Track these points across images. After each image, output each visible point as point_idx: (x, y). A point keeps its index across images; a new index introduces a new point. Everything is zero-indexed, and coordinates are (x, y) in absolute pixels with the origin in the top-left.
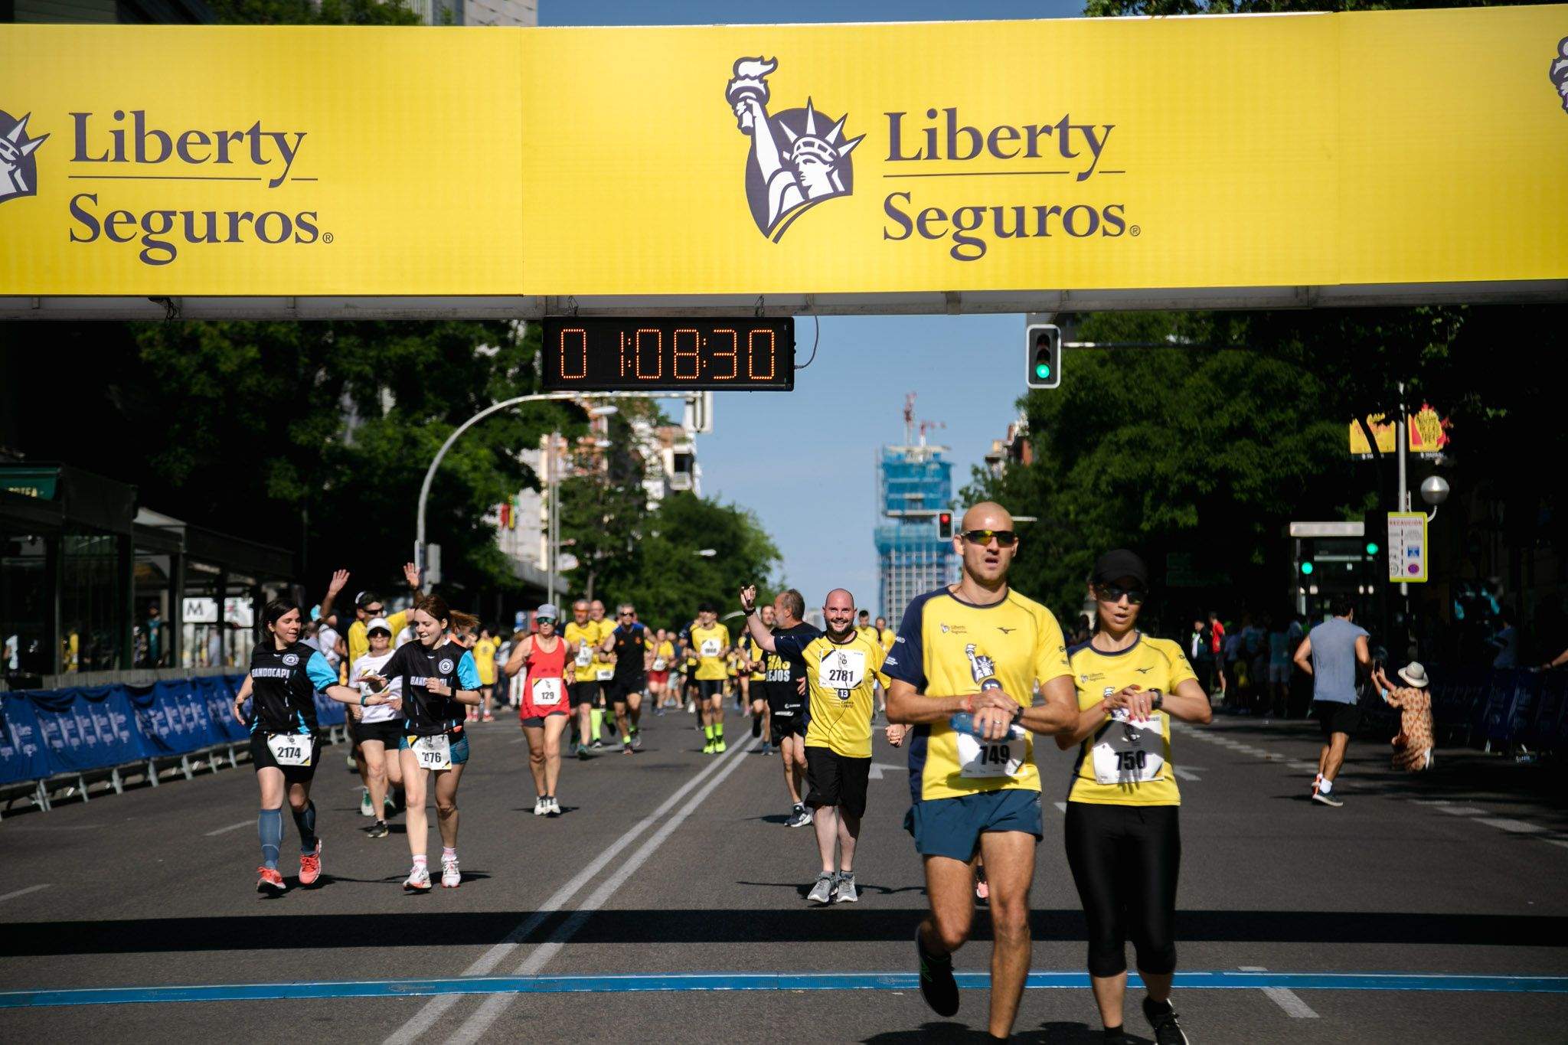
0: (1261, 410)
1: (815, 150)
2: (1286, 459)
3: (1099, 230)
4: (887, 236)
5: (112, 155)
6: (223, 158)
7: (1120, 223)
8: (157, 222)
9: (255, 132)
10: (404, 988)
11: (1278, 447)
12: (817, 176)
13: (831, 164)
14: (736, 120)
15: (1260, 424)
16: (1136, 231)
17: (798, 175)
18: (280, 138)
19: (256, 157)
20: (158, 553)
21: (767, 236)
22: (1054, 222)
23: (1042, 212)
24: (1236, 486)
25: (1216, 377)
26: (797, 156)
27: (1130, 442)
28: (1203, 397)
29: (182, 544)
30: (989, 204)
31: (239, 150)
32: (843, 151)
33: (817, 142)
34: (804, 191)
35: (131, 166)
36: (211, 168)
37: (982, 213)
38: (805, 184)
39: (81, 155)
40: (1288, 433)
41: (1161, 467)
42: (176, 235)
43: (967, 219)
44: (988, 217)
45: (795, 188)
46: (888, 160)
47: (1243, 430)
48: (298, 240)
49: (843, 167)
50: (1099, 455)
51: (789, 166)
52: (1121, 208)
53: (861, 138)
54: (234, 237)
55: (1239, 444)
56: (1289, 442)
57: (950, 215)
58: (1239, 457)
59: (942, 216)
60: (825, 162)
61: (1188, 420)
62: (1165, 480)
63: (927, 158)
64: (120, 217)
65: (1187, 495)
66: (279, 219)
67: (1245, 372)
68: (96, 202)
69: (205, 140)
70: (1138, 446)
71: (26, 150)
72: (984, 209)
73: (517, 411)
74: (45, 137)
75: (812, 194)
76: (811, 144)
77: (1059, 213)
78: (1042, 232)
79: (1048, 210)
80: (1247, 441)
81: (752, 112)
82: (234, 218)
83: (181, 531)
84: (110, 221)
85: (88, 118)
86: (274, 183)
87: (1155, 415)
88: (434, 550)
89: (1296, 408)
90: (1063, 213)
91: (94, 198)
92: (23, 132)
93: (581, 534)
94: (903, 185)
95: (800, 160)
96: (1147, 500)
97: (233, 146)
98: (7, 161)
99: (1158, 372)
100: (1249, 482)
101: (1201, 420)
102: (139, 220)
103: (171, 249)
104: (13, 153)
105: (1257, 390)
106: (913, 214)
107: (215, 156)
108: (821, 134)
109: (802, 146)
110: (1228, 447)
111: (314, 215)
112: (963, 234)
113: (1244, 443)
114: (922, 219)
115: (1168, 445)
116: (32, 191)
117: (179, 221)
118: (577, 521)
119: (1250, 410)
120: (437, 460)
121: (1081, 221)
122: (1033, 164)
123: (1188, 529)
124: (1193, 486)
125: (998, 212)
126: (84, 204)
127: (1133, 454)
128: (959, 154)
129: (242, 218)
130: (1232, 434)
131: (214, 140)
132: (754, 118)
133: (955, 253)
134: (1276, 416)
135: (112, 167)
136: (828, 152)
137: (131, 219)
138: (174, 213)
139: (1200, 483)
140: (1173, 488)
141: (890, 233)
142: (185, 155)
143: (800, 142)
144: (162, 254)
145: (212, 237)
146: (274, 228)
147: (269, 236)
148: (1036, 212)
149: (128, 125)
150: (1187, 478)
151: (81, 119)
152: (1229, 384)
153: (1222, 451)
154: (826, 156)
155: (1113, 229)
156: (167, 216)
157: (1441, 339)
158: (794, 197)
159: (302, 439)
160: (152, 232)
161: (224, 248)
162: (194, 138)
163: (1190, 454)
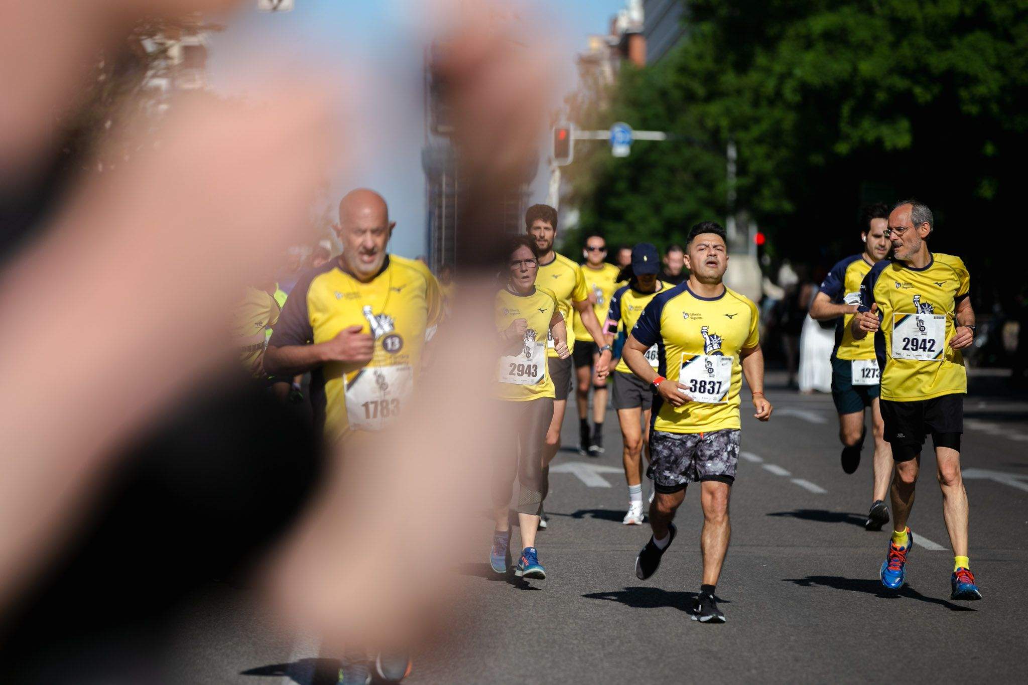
24: (964, 94)
27: (828, 36)
41: (866, 68)
47: (977, 19)
55: (970, 38)
58: (971, 56)
62: (871, 85)
65: (899, 105)
70: (835, 40)
96: (846, 110)
100: (982, 90)
101: (921, 4)
113: (979, 37)
115: (874, 39)
123: (897, 152)
124: (908, 95)
130: (962, 26)
139: (918, 90)
140: (881, 96)
150: (901, 83)
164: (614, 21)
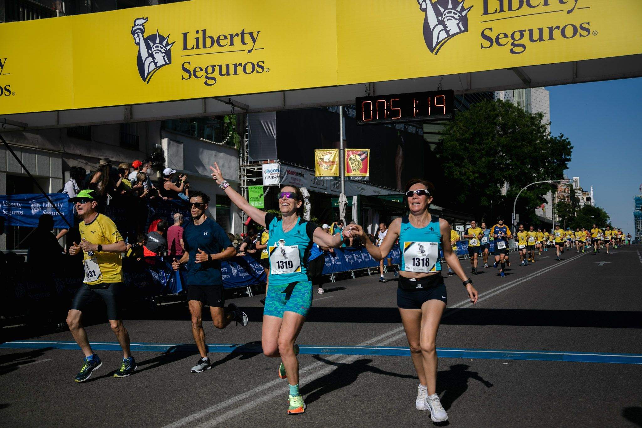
1: (452, 14)
3: (578, 34)
4: (482, 47)
5: (195, 47)
6: (232, 44)
7: (588, 31)
8: (210, 70)
9: (243, 33)
12: (453, 26)
13: (458, 20)
14: (419, 6)
16: (595, 33)
17: (445, 26)
18: (251, 34)
19: (243, 43)
21: (432, 52)
22: (557, 33)
23: (551, 29)
26: (444, 18)
29: (442, 213)
30: (527, 28)
31: (237, 40)
32: (464, 14)
33: (453, 11)
34: (447, 32)
35: (201, 50)
36: (228, 48)
37: (524, 33)
38: (448, 29)
39: (185, 48)
42: (216, 74)
43: (517, 36)
44: (527, 34)
45: (444, 31)
46: (484, 14)
48: (257, 72)
49: (464, 20)
51: (441, 22)
52: (588, 24)
53: (471, 7)
54: (236, 73)
57: (509, 36)
59: (506, 36)
60: (456, 19)
63: (499, 12)
64: (198, 69)
66: (251, 65)
68: (190, 64)
69: (226, 38)
71: (168, 48)
72: (525, 31)
74: (174, 43)
75: (451, 33)
76: (450, 12)
77: (559, 29)
78: (551, 38)
79: (554, 28)
81: (425, 2)
82: (235, 66)
83: (442, 210)
84: (195, 71)
85: (188, 34)
86: (249, 51)
88: (517, 215)
90: (561, 29)
91: (189, 63)
92: (167, 43)
94: (488, 25)
95: (445, 19)
97: (235, 39)
98: (162, 53)
102: (204, 69)
103: (214, 79)
104: (164, 50)
106: (493, 36)
107: (229, 44)
108: (454, 8)
109: (446, 13)
111: (263, 62)
112: (515, 42)
114: (497, 38)
116: (170, 63)
117: (217, 69)
120: (518, 196)
121: (569, 31)
122: (547, 8)
125: (531, 31)
126: (187, 66)
128: (513, 9)
129: (239, 65)
131: (229, 37)
132: (426, 4)
133: (512, 51)
135: (196, 51)
136: (457, 15)
137: (201, 70)
138: (215, 66)
141: (484, 46)
142: (219, 45)
143: (446, 12)
144: (212, 82)
145: (228, 74)
146: (249, 68)
147: (248, 72)
148: (548, 29)
149: (200, 35)
151: (185, 35)
154: (456, 17)
155: (584, 33)
156: (213, 67)
158: (443, 35)
159: (488, 192)
160: (208, 74)
161: (232, 77)
162: (222, 37)
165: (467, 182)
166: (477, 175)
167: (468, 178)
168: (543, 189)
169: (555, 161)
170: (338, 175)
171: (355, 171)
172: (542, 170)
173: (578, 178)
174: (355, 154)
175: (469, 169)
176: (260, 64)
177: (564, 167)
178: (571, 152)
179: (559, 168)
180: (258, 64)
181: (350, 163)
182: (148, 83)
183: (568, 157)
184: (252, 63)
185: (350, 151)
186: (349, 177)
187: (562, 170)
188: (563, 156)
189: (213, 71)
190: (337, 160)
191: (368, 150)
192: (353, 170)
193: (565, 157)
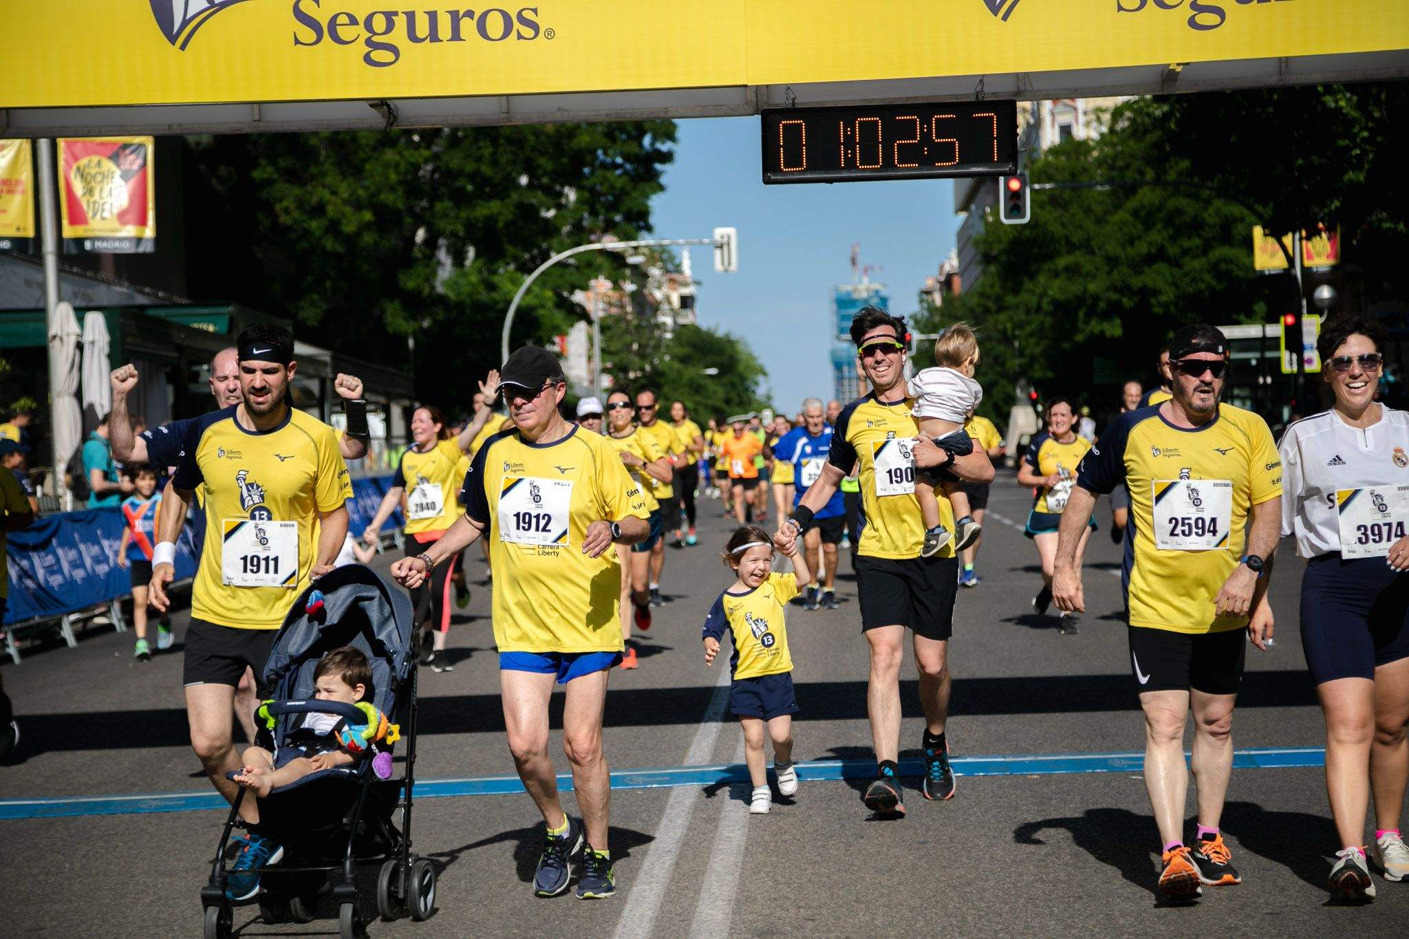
0: (1173, 239)
2: (1194, 278)
8: (379, 23)
10: (640, 780)
11: (1187, 269)
15: (1172, 250)
20: (310, 377)
21: (996, 16)
24: (1153, 301)
25: (1135, 213)
27: (1067, 269)
28: (1126, 230)
29: (328, 370)
40: (1193, 257)
41: (1092, 287)
42: (399, 36)
47: (1158, 255)
48: (520, 37)
50: (1042, 279)
54: (456, 36)
55: (1156, 267)
56: (1194, 264)
58: (1157, 277)
61: (1113, 249)
62: (1096, 298)
64: (343, 19)
65: (1114, 310)
66: (499, 15)
67: (1159, 209)
70: (1073, 271)
73: (572, 261)
80: (1160, 264)
83: (326, 358)
87: (1086, 246)
89: (1199, 236)
93: (616, 359)
96: (1081, 314)
99: (1088, 211)
100: (1164, 298)
101: (1124, 248)
102: (361, 20)
105: (1169, 222)
110: (1146, 269)
111: (535, 11)
113: (1161, 266)
115: (1097, 269)
117: (401, 22)
118: (613, 348)
119: (1164, 239)
120: (516, 301)
123: (1114, 340)
124: (1119, 303)
127: (1070, 279)
129: (464, 15)
130: (1149, 260)
134: (1187, 243)
137: (353, 21)
138: (396, 14)
139: (1125, 300)
140: (1102, 305)
145: (434, 37)
146: (495, 25)
150: (1114, 296)
152: (1147, 218)
153: (1142, 273)
156: (389, 16)
157: (1359, 168)
159: (409, 285)
160: (375, 34)
161: (447, 47)
163: (1116, 275)
164: (942, 267)
165: (329, 244)
166: (368, 216)
167: (334, 227)
168: (577, 268)
169: (619, 160)
170: (30, 233)
171: (98, 216)
172: (571, 195)
173: (731, 231)
174: (96, 153)
175: (334, 193)
176: (528, 15)
177: (654, 184)
178: (674, 126)
179: (635, 188)
180: (519, 15)
181: (78, 188)
182: (183, 47)
183: (664, 147)
184: (502, 12)
185: (77, 142)
186: (79, 241)
187: (647, 197)
188: (647, 140)
189: (390, 27)
190: (26, 175)
191: (149, 144)
192: (90, 214)
193: (652, 144)
